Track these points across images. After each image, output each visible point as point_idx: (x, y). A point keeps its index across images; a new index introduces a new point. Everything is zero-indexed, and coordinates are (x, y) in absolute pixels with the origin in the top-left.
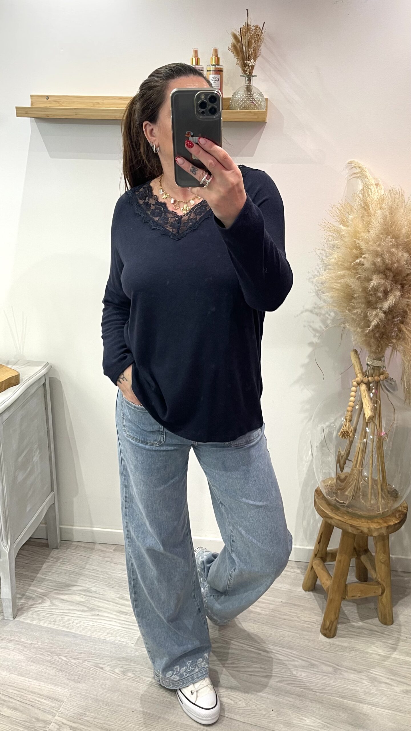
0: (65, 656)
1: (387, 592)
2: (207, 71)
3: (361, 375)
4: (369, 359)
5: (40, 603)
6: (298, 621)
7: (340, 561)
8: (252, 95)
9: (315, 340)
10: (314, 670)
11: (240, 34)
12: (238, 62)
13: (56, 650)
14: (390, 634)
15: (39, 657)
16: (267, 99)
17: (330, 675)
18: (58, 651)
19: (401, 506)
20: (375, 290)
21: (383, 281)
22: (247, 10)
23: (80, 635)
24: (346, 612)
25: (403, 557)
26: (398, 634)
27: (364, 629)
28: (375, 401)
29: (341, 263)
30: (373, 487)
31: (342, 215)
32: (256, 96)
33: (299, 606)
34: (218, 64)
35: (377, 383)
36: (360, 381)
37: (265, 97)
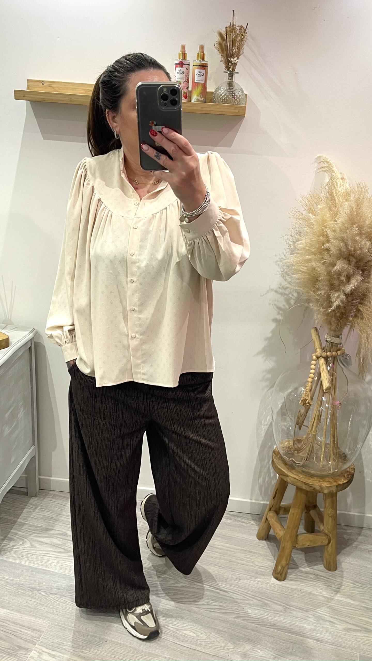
0: (45, 592)
1: (333, 542)
2: (193, 66)
3: (321, 349)
4: (328, 336)
5: (21, 545)
6: (253, 566)
7: (293, 514)
8: (234, 90)
9: (279, 317)
10: (267, 608)
11: (225, 33)
12: (222, 59)
13: (36, 586)
14: (334, 579)
15: (21, 592)
16: (246, 95)
17: (280, 613)
18: (38, 586)
19: (349, 467)
20: (339, 274)
21: (346, 266)
22: (233, 11)
23: (57, 573)
24: (295, 558)
25: (347, 513)
26: (340, 579)
27: (310, 574)
28: (332, 374)
29: (308, 248)
30: (325, 450)
31: (311, 205)
32: (237, 92)
33: (254, 553)
34: (203, 59)
35: (334, 358)
36: (319, 355)
37: (245, 93)
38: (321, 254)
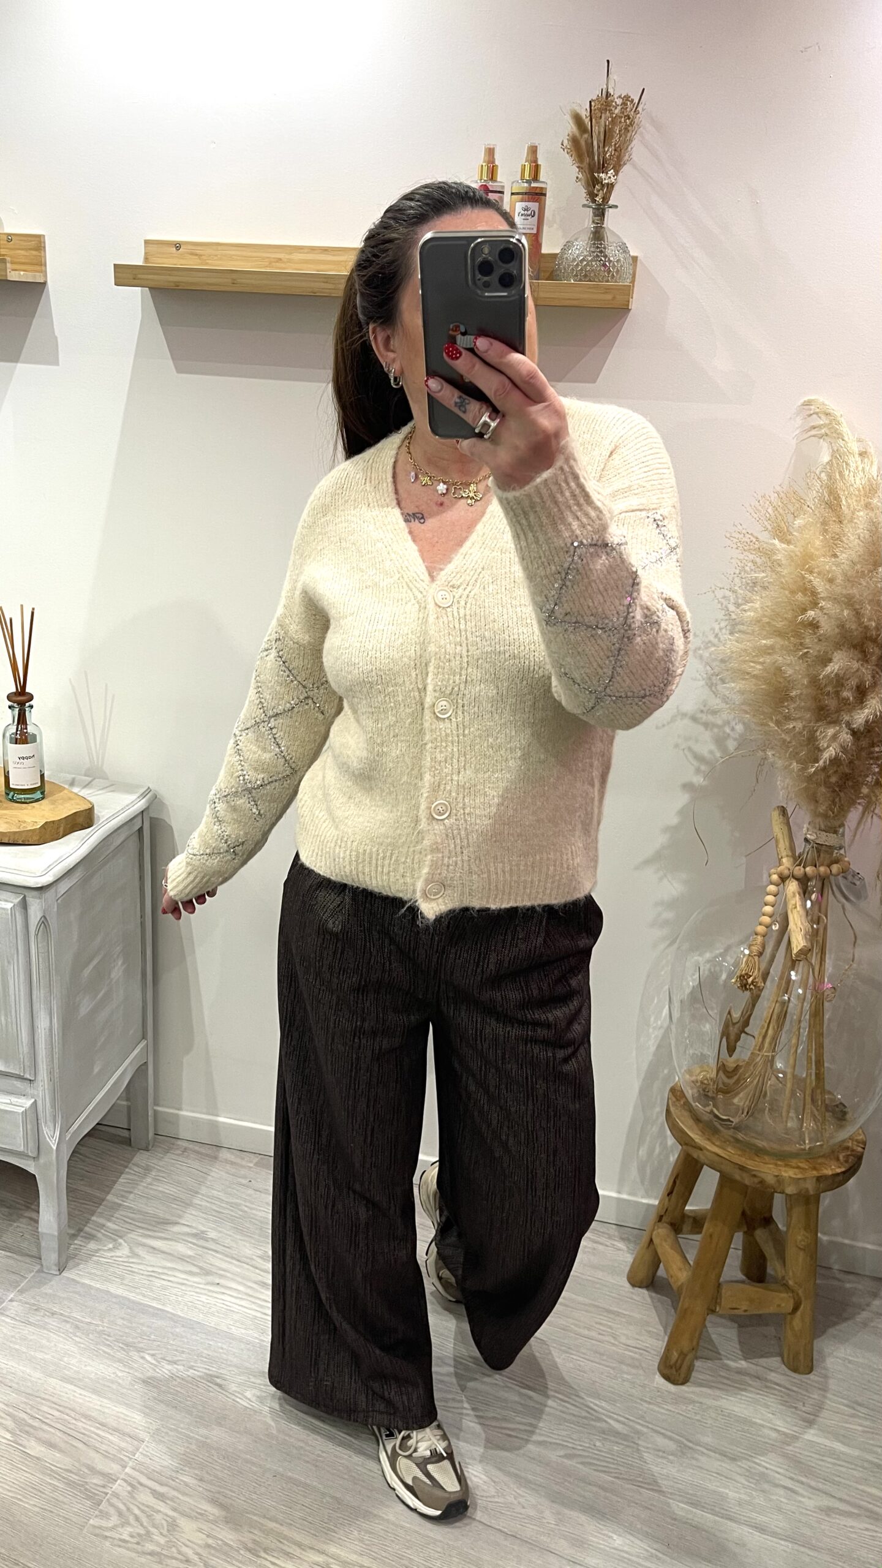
0: (153, 1355)
1: (806, 1307)
2: (512, 194)
3: (792, 859)
4: (810, 828)
5: (110, 1250)
6: (613, 1345)
7: (711, 1236)
8: (605, 248)
9: (698, 780)
11: (588, 114)
12: (580, 176)
13: (135, 1341)
14: (805, 1393)
15: (103, 1351)
16: (635, 259)
18: (139, 1342)
19: (851, 1138)
20: (839, 681)
21: (856, 665)
22: (608, 61)
23: (182, 1318)
24: (714, 1336)
25: (847, 1241)
26: (819, 1394)
27: (750, 1375)
28: (815, 918)
29: (768, 620)
30: (793, 1093)
31: (780, 518)
32: (612, 252)
33: (618, 1314)
34: (536, 178)
35: (824, 880)
36: (786, 872)
37: (632, 254)
38: (798, 635)
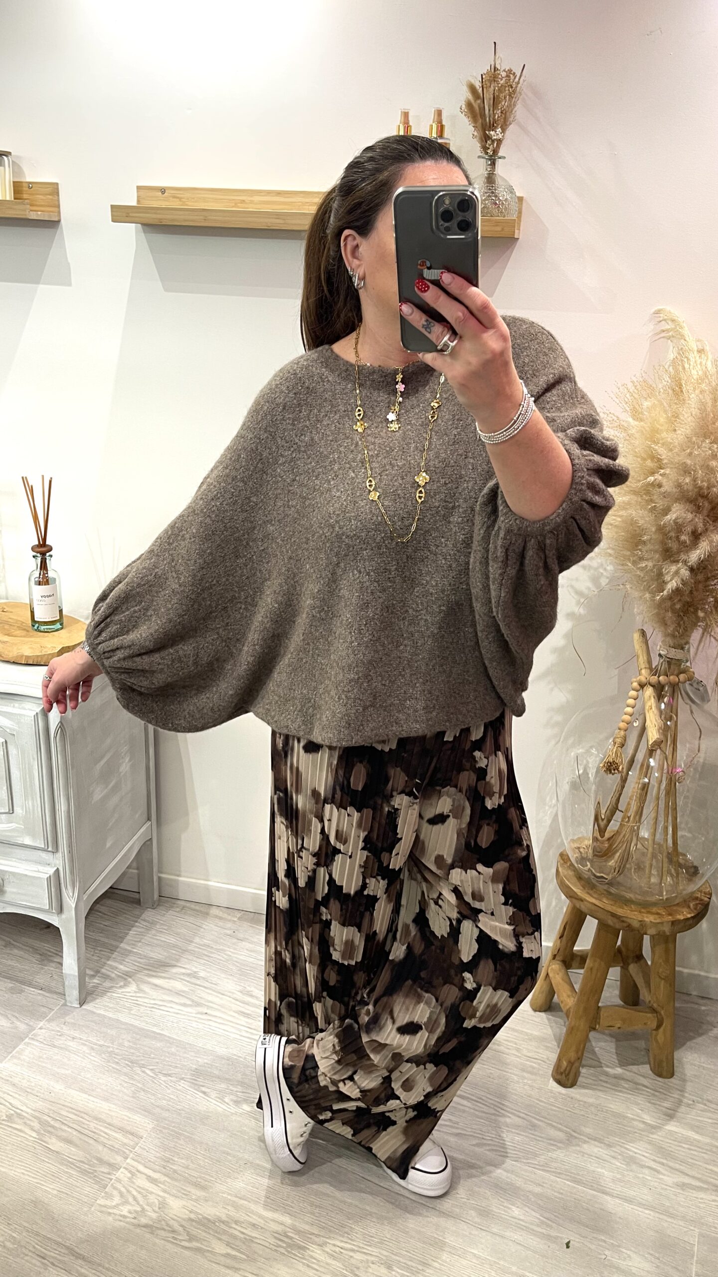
1: (667, 1024)
3: (648, 671)
4: (663, 646)
5: (121, 987)
7: (592, 969)
8: (495, 190)
9: (578, 610)
10: (536, 1133)
11: (480, 85)
12: (476, 133)
13: (139, 1059)
14: (667, 1093)
15: (113, 1067)
16: (520, 199)
17: (561, 1145)
18: (142, 1060)
20: (679, 528)
22: (495, 43)
23: (176, 1040)
24: (596, 1049)
26: (678, 1095)
27: (623, 1079)
31: (635, 402)
32: (501, 193)
33: (522, 1033)
34: (441, 135)
35: (674, 687)
36: (644, 681)
37: (518, 195)
